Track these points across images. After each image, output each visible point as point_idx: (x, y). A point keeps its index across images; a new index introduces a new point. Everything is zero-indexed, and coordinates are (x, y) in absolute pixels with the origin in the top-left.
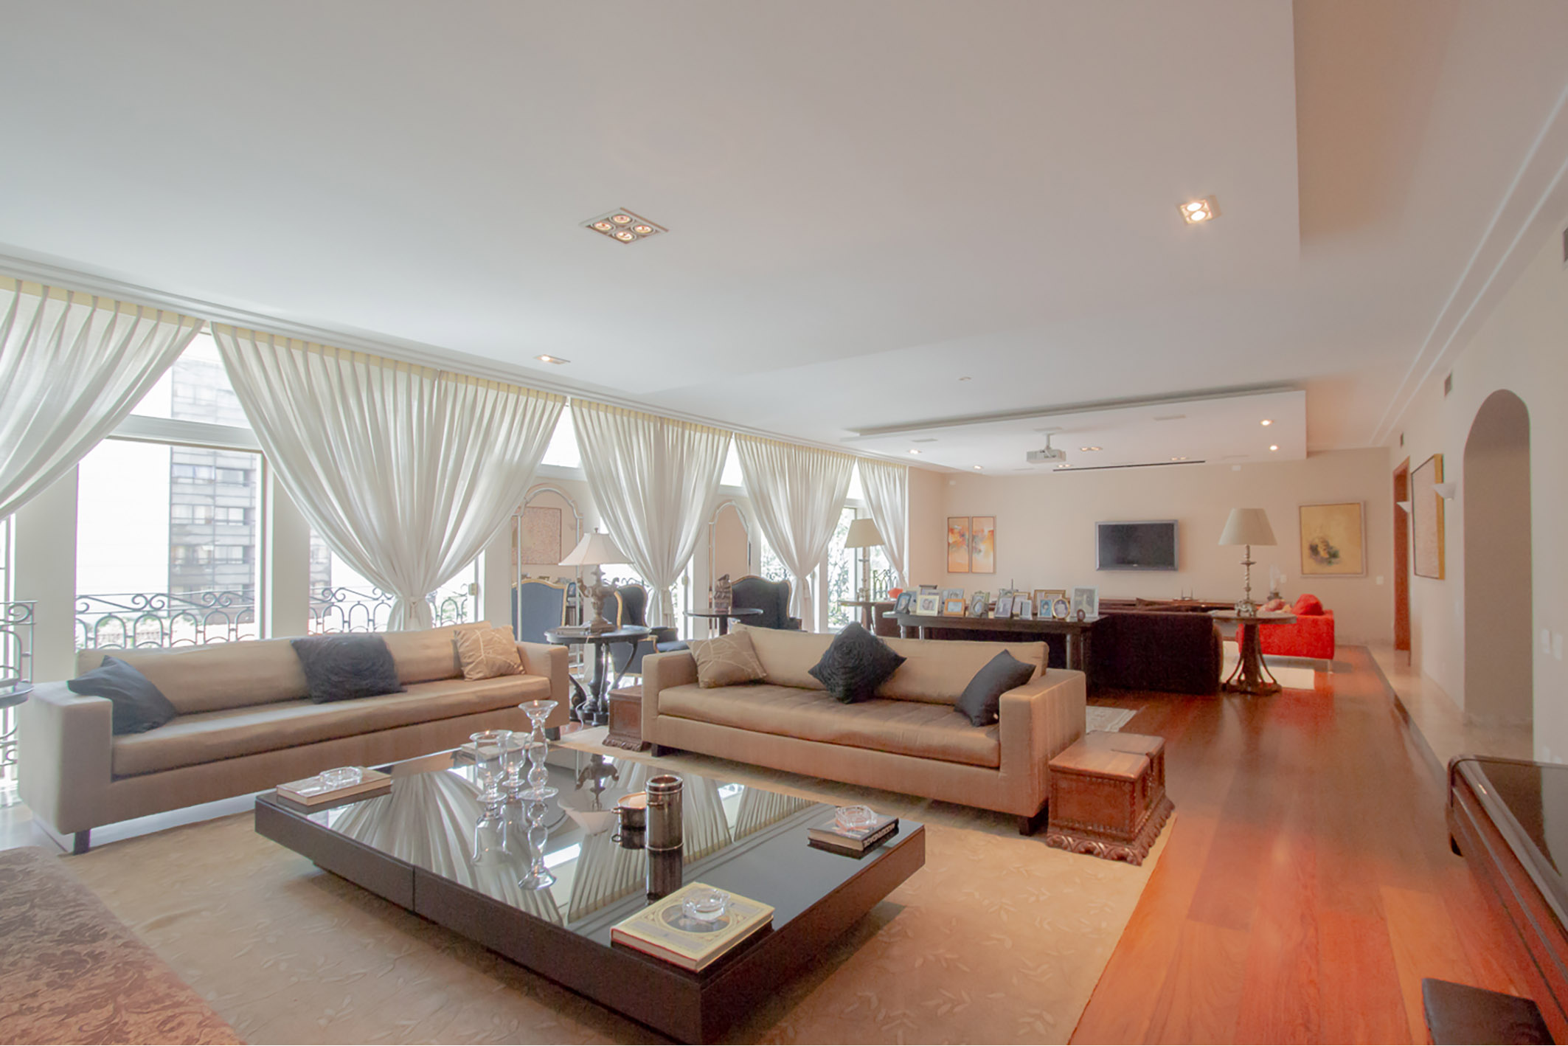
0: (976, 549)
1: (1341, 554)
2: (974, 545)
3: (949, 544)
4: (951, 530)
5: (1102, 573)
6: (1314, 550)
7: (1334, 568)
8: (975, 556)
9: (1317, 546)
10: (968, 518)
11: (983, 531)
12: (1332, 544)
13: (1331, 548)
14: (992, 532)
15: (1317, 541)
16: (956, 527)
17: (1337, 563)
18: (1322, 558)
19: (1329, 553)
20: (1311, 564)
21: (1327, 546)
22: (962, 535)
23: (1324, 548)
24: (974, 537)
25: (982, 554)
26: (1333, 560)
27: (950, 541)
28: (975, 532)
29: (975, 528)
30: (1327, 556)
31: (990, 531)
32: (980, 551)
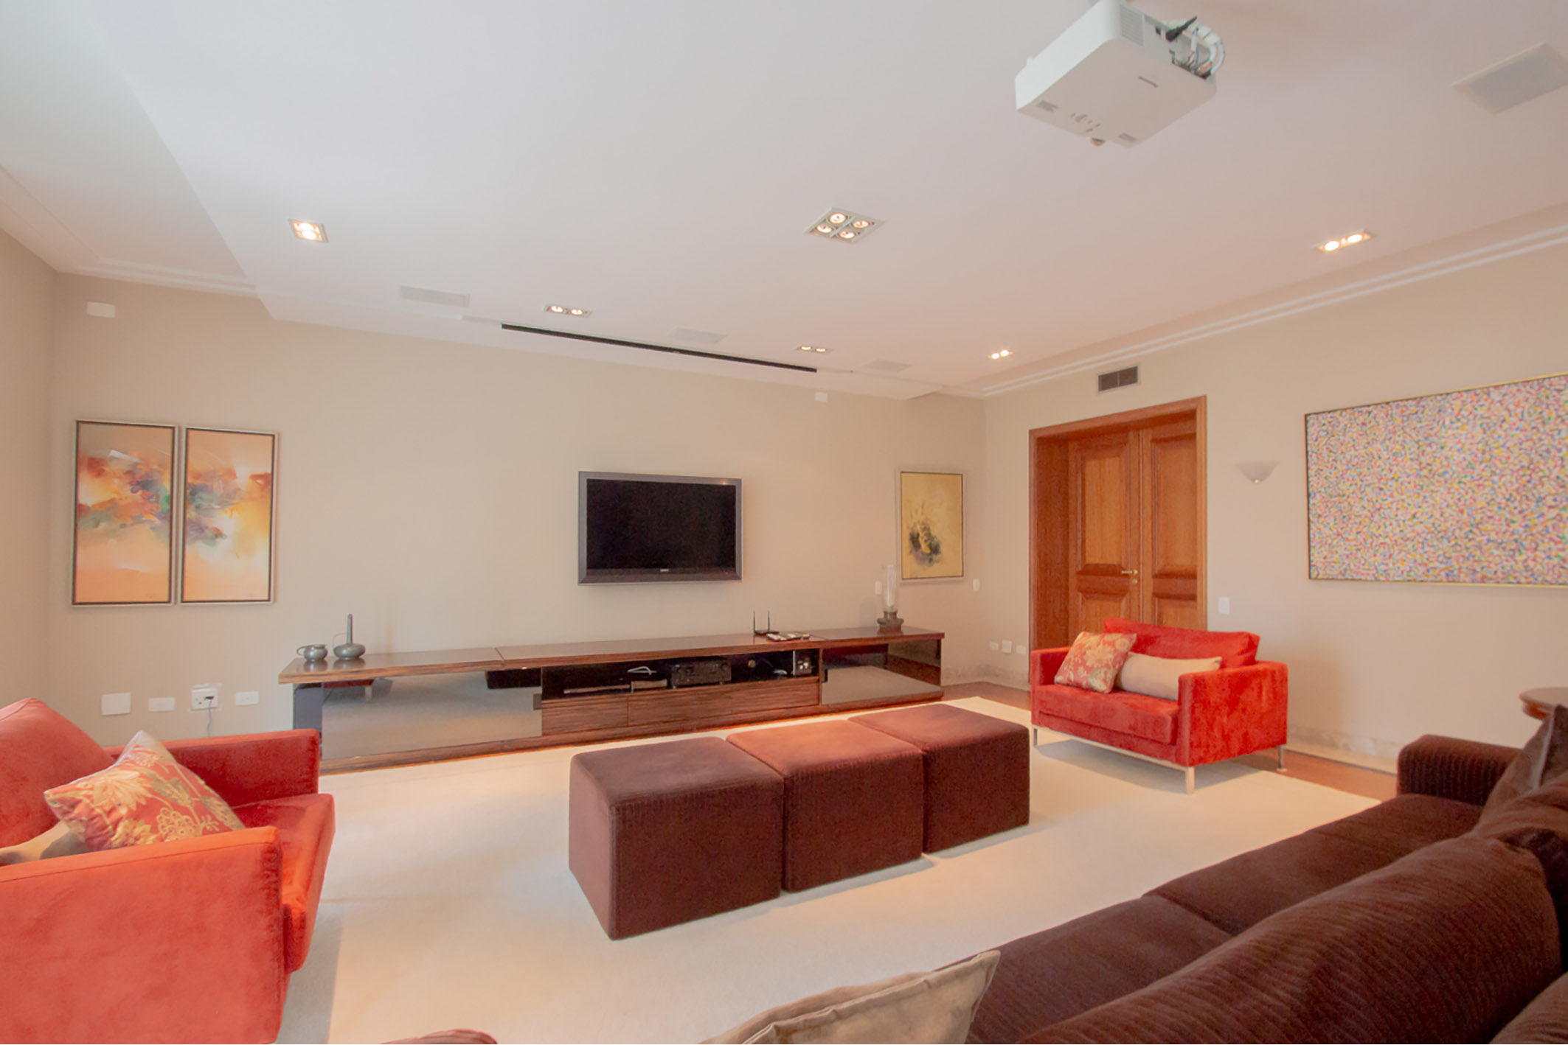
0: (201, 529)
1: (943, 549)
2: (192, 514)
3: (79, 510)
4: (95, 466)
5: (588, 588)
6: (914, 540)
7: (936, 569)
8: (198, 552)
9: (918, 535)
10: (173, 428)
11: (231, 473)
12: (934, 533)
13: (933, 538)
14: (268, 481)
15: (918, 528)
16: (114, 453)
17: (938, 562)
18: (923, 553)
19: (931, 548)
20: (911, 564)
21: (930, 537)
22: (143, 483)
23: (926, 538)
24: (191, 493)
25: (222, 543)
26: (934, 557)
27: (84, 500)
28: (198, 476)
29: (195, 464)
30: (928, 551)
31: (255, 477)
32: (218, 534)
